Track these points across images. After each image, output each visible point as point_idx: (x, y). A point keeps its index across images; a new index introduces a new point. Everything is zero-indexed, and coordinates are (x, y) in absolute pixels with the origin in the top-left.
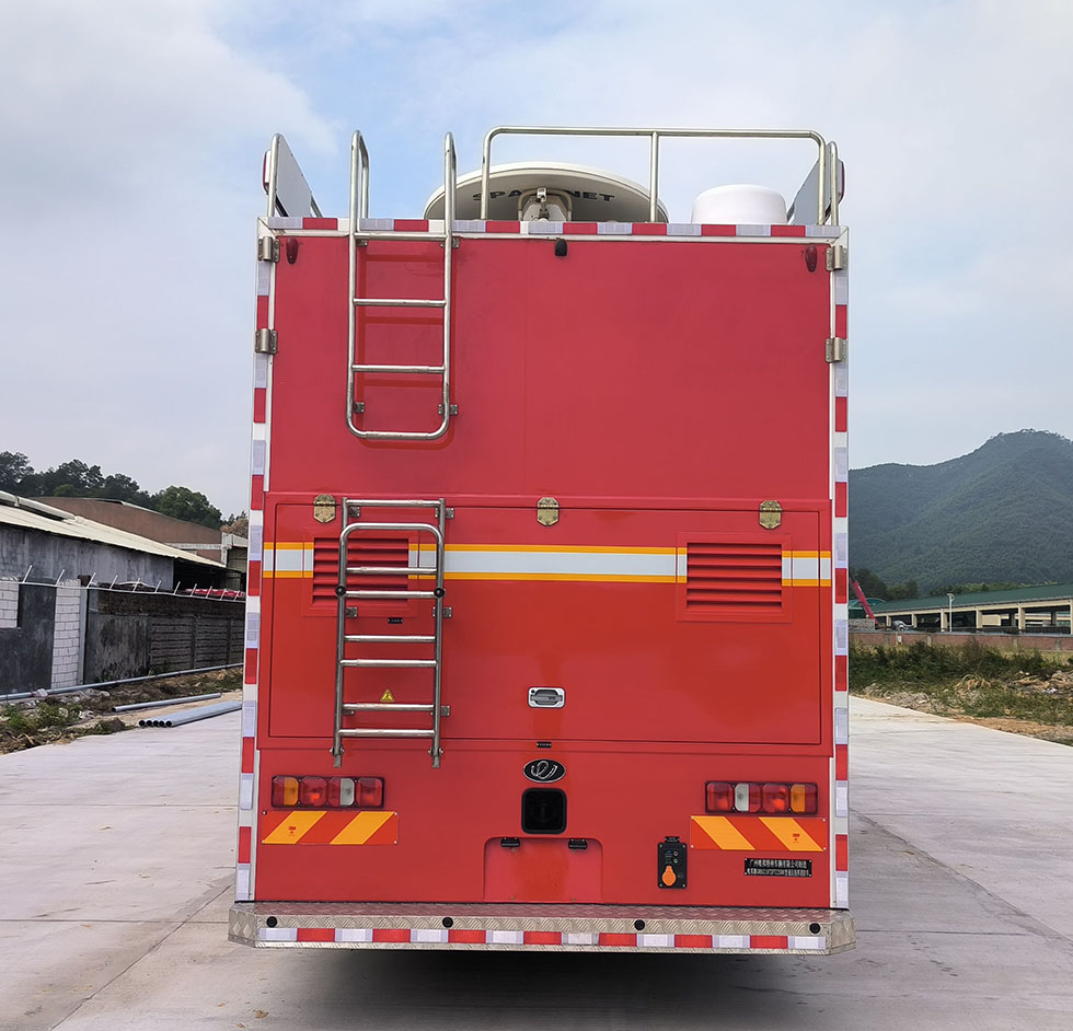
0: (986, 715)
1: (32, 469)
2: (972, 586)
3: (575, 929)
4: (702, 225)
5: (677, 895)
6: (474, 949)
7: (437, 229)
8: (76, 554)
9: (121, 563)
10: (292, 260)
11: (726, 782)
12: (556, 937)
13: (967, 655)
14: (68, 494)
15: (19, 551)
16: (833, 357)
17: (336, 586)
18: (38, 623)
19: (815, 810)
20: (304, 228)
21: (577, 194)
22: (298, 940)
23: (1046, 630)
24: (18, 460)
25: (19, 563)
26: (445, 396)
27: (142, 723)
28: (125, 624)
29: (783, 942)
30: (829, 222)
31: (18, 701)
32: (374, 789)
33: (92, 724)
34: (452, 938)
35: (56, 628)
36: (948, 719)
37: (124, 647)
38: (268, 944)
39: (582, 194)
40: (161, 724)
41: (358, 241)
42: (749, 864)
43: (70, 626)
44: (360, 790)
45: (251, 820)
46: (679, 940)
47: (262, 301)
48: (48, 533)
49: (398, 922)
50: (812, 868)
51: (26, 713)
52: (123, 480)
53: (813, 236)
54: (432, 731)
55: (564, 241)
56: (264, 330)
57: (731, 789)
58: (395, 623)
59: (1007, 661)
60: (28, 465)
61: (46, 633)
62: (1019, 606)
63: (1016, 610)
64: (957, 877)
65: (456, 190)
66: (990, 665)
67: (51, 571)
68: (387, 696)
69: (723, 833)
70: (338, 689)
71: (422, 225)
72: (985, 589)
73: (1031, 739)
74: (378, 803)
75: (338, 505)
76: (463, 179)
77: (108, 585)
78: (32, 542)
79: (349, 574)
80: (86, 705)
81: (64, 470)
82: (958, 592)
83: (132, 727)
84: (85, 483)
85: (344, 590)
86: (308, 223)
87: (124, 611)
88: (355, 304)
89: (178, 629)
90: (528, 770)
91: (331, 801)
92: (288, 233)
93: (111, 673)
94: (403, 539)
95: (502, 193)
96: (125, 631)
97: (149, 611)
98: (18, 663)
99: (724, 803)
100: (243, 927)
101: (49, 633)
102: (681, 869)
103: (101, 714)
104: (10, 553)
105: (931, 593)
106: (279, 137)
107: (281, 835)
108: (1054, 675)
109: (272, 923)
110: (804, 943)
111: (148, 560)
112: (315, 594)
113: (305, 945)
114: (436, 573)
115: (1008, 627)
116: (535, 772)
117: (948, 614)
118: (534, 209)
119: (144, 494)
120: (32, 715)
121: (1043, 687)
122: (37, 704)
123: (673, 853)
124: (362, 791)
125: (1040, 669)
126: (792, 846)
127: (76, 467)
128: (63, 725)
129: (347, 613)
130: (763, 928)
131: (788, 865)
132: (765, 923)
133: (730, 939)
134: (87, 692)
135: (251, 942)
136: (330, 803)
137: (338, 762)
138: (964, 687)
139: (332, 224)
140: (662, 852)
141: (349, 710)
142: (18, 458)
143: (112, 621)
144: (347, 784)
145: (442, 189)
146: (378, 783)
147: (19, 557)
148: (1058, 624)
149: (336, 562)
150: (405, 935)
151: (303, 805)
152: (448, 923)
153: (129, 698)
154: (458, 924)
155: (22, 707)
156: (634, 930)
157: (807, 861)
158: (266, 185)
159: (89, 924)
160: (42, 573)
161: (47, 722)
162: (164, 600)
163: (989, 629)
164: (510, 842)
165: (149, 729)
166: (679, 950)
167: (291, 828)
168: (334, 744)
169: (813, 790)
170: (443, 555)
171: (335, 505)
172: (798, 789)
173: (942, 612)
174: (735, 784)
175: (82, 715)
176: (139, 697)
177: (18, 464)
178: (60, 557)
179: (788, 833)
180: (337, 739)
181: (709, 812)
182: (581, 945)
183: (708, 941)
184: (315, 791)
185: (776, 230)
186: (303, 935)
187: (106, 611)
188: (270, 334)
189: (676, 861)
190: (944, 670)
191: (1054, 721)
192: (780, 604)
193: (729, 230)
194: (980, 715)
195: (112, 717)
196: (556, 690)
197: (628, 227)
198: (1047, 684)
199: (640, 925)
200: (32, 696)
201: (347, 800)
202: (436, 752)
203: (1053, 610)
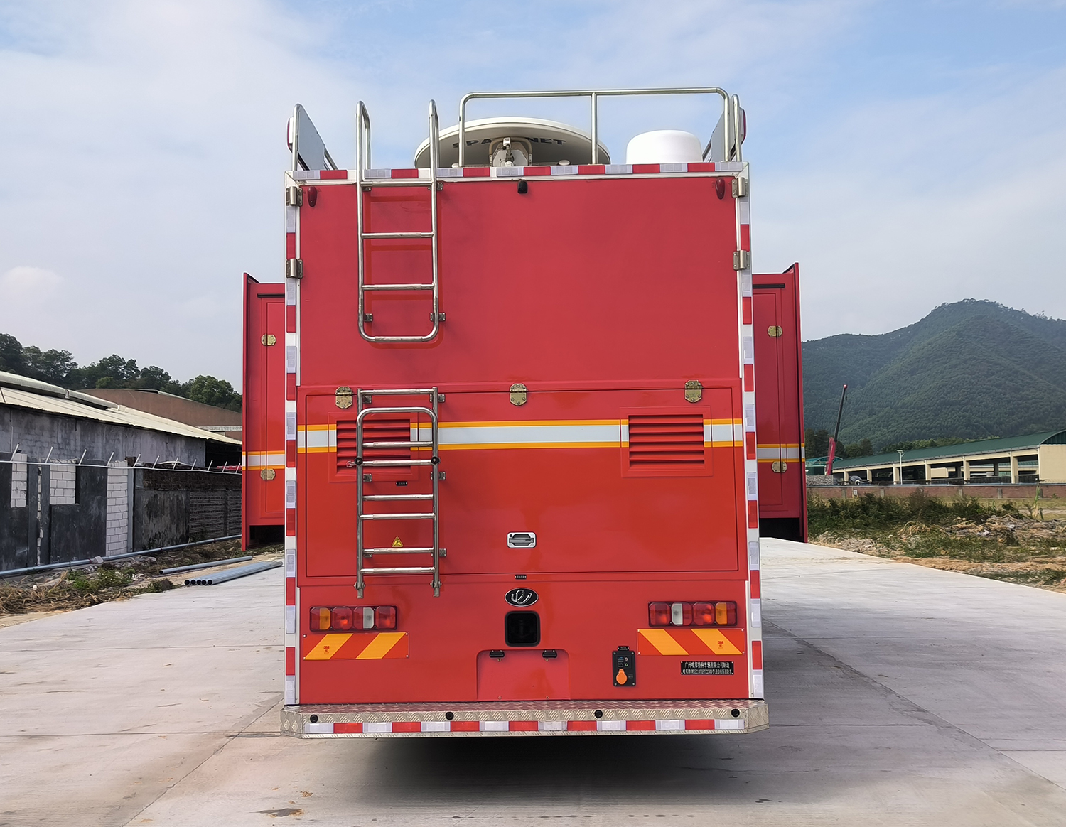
0: (924, 556)
1: (75, 364)
2: (922, 443)
3: (548, 718)
4: (633, 165)
5: (629, 692)
6: (470, 736)
7: (426, 176)
8: (121, 438)
9: (161, 445)
10: (313, 204)
11: (665, 602)
12: (534, 725)
13: (912, 504)
14: (108, 386)
15: (72, 437)
16: (739, 266)
17: (354, 458)
18: (93, 499)
19: (736, 621)
20: (321, 179)
21: (536, 140)
22: (334, 733)
23: (989, 480)
24: (64, 357)
25: (72, 447)
26: (435, 306)
27: (187, 582)
28: (167, 498)
29: (710, 724)
30: (734, 159)
31: (79, 567)
32: (389, 616)
33: (145, 585)
34: (454, 727)
35: (108, 504)
36: (889, 560)
37: (166, 519)
38: (311, 736)
39: (539, 140)
40: (204, 583)
41: (364, 188)
42: (684, 666)
43: (120, 501)
44: (378, 616)
45: (294, 642)
46: (630, 725)
47: (291, 237)
48: (97, 421)
49: (412, 716)
50: (733, 666)
51: (87, 576)
52: (157, 371)
53: (722, 169)
54: (433, 568)
55: (525, 182)
56: (292, 260)
57: (668, 608)
58: (401, 485)
59: (948, 508)
60: (72, 361)
61: (99, 508)
62: (964, 460)
63: (961, 463)
64: (874, 684)
65: (439, 142)
66: (932, 512)
67: (100, 455)
68: (397, 542)
69: (663, 643)
70: (359, 537)
71: (413, 174)
72: (933, 445)
73: (960, 575)
74: (393, 626)
75: (354, 395)
76: (444, 133)
77: (151, 465)
78: (83, 430)
79: (365, 448)
80: (138, 568)
81: (104, 364)
82: (909, 448)
83: (178, 586)
84: (123, 375)
85: (361, 461)
86: (325, 175)
87: (165, 487)
88: (363, 238)
89: (213, 502)
90: (508, 597)
91: (356, 625)
92: (309, 183)
93: (156, 542)
94: (406, 420)
95: (476, 142)
96: (167, 504)
97: (187, 487)
98: (77, 534)
99: (664, 619)
100: (291, 723)
101: (103, 508)
102: (631, 671)
103: (151, 576)
104: (64, 439)
105: (884, 450)
106: (299, 106)
107: (318, 653)
108: (989, 520)
109: (314, 719)
110: (727, 725)
111: (183, 442)
112: (339, 464)
113: (340, 735)
114: (432, 446)
115: (955, 477)
116: (515, 599)
117: (899, 468)
118: (501, 154)
119: (176, 383)
120: (93, 578)
121: (978, 531)
122: (96, 570)
123: (625, 659)
124: (379, 618)
125: (975, 514)
126: (718, 651)
127: (115, 361)
128: (120, 586)
129: (364, 479)
130: (694, 714)
131: (715, 666)
132: (696, 710)
133: (670, 723)
134: (137, 557)
135: (299, 735)
136: (355, 627)
137: (360, 595)
138: (906, 532)
139: (343, 174)
140: (615, 658)
141: (368, 554)
142: (63, 355)
143: (156, 496)
144: (368, 612)
145: (427, 142)
146: (393, 611)
147: (72, 443)
148: (1000, 475)
149: (354, 439)
150: (417, 727)
151: (335, 629)
152: (449, 716)
153: (173, 562)
154: (457, 717)
155: (83, 572)
156: (595, 719)
157: (730, 663)
158: (290, 145)
159: (164, 736)
160: (93, 457)
161: (106, 584)
162: (198, 476)
163: (937, 481)
164: (497, 654)
165: (193, 587)
166: (630, 733)
167: (326, 647)
168: (357, 580)
169: (733, 606)
170: (437, 431)
171: (352, 395)
172: (722, 607)
173: (894, 466)
174: (671, 603)
175: (135, 577)
176: (181, 561)
177: (64, 360)
178: (107, 441)
179: (714, 641)
180: (360, 577)
181: (652, 626)
182: (553, 731)
183: (652, 725)
184: (343, 618)
185: (692, 167)
186: (338, 728)
187: (150, 487)
188: (297, 263)
189: (626, 665)
190: (890, 518)
191: (984, 558)
192: (703, 461)
193: (655, 168)
194: (918, 556)
195: (162, 578)
196: (529, 533)
197: (575, 168)
198: (981, 527)
199: (599, 714)
200: (90, 563)
201: (370, 624)
202: (436, 585)
203: (995, 462)
